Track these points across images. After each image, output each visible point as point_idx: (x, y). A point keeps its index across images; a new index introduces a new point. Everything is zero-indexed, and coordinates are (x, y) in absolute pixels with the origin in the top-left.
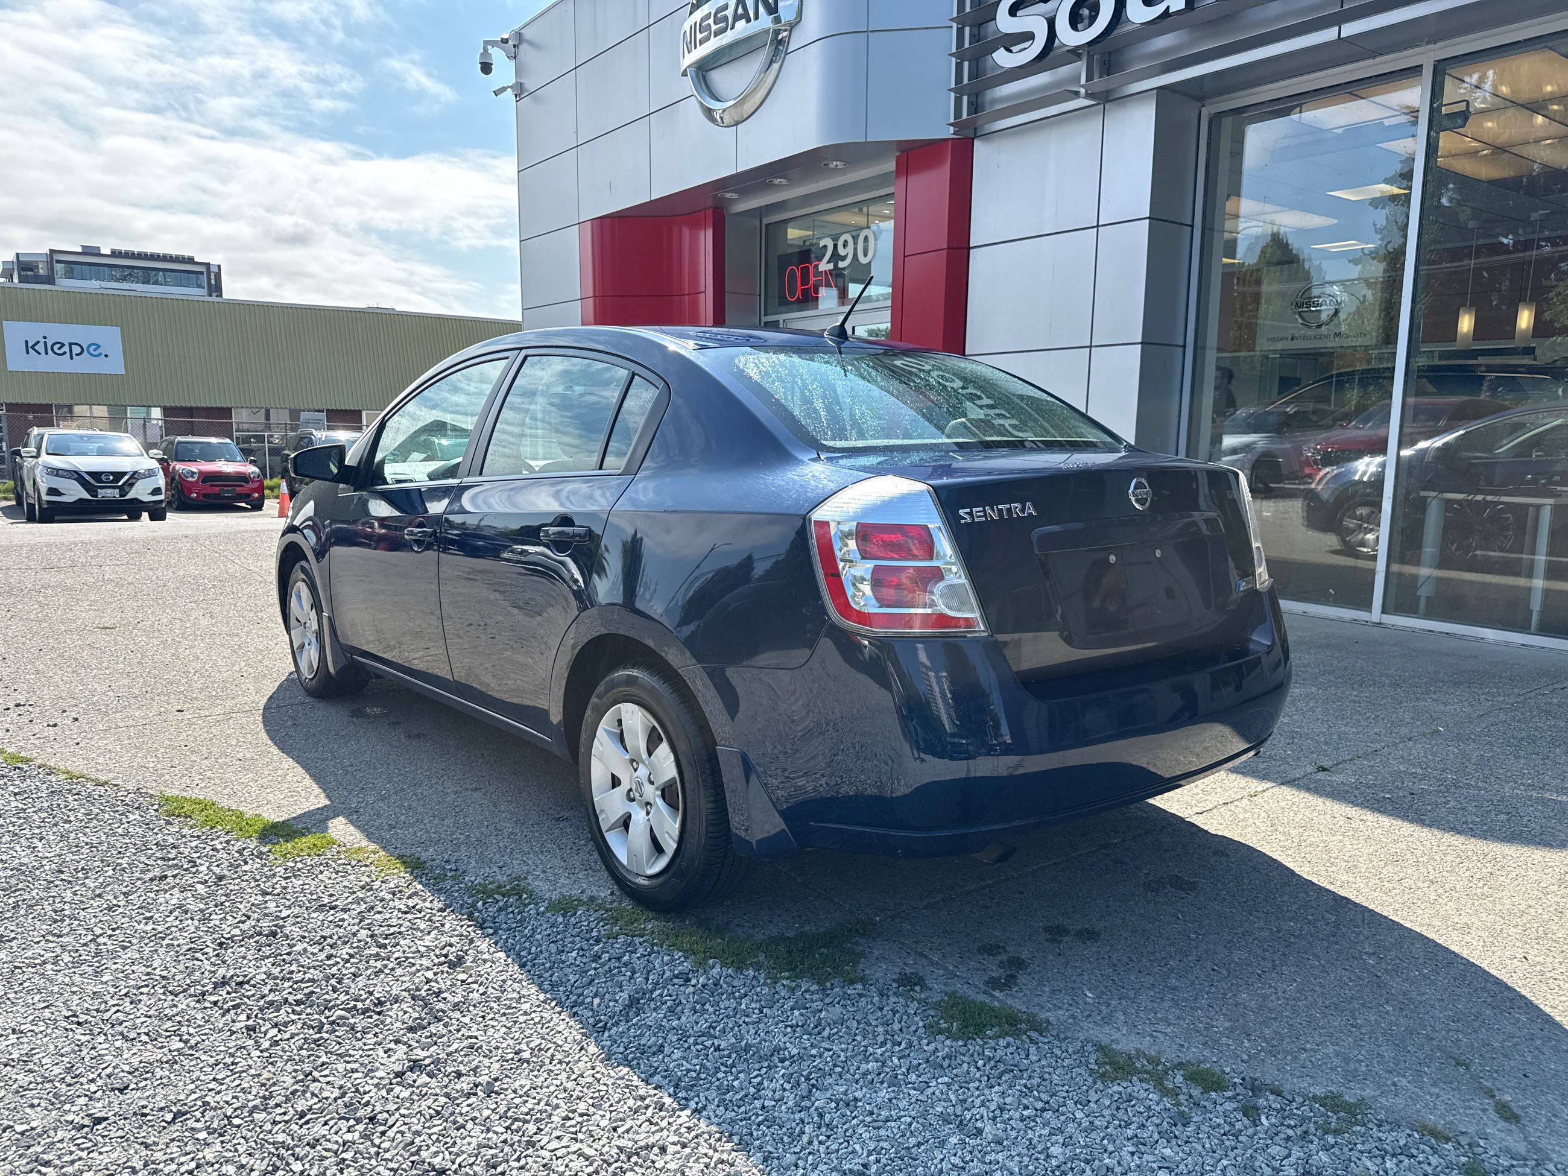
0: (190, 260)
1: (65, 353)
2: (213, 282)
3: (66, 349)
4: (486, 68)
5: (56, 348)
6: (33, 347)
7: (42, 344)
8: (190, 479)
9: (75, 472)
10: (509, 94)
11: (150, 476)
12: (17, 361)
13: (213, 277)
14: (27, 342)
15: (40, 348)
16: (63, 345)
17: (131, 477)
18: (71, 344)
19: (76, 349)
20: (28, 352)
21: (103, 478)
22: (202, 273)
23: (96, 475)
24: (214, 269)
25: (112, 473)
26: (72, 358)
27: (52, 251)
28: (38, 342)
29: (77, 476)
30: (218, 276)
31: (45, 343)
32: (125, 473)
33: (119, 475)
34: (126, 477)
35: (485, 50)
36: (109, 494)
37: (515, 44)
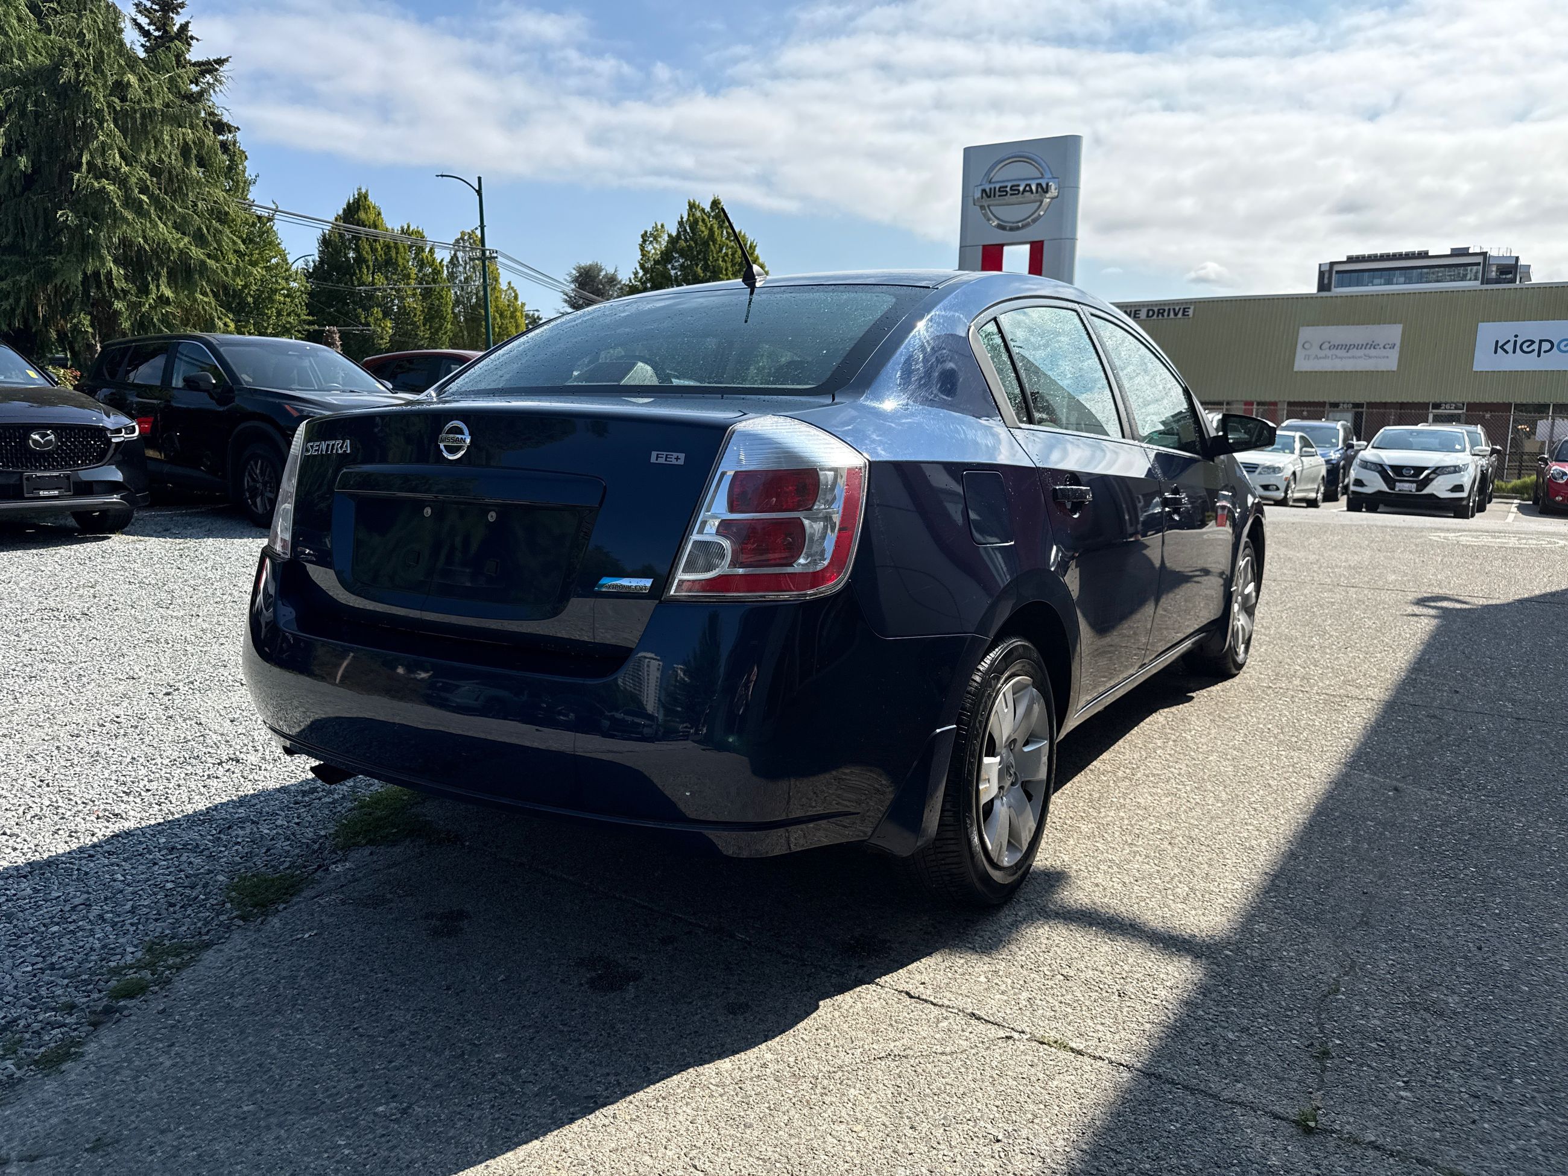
1: (1534, 350)
3: (1536, 346)
5: (1523, 346)
6: (1502, 347)
7: (1511, 344)
8: (1561, 481)
9: (1381, 465)
11: (1455, 472)
12: (1484, 360)
14: (1497, 342)
15: (1509, 347)
16: (1533, 342)
17: (1434, 472)
18: (1541, 341)
19: (1546, 346)
20: (1496, 352)
21: (1404, 472)
23: (1398, 469)
25: (1414, 468)
26: (1539, 355)
28: (1509, 341)
29: (1380, 468)
31: (1516, 342)
32: (1426, 468)
33: (1420, 470)
34: (1426, 472)
36: (1408, 487)
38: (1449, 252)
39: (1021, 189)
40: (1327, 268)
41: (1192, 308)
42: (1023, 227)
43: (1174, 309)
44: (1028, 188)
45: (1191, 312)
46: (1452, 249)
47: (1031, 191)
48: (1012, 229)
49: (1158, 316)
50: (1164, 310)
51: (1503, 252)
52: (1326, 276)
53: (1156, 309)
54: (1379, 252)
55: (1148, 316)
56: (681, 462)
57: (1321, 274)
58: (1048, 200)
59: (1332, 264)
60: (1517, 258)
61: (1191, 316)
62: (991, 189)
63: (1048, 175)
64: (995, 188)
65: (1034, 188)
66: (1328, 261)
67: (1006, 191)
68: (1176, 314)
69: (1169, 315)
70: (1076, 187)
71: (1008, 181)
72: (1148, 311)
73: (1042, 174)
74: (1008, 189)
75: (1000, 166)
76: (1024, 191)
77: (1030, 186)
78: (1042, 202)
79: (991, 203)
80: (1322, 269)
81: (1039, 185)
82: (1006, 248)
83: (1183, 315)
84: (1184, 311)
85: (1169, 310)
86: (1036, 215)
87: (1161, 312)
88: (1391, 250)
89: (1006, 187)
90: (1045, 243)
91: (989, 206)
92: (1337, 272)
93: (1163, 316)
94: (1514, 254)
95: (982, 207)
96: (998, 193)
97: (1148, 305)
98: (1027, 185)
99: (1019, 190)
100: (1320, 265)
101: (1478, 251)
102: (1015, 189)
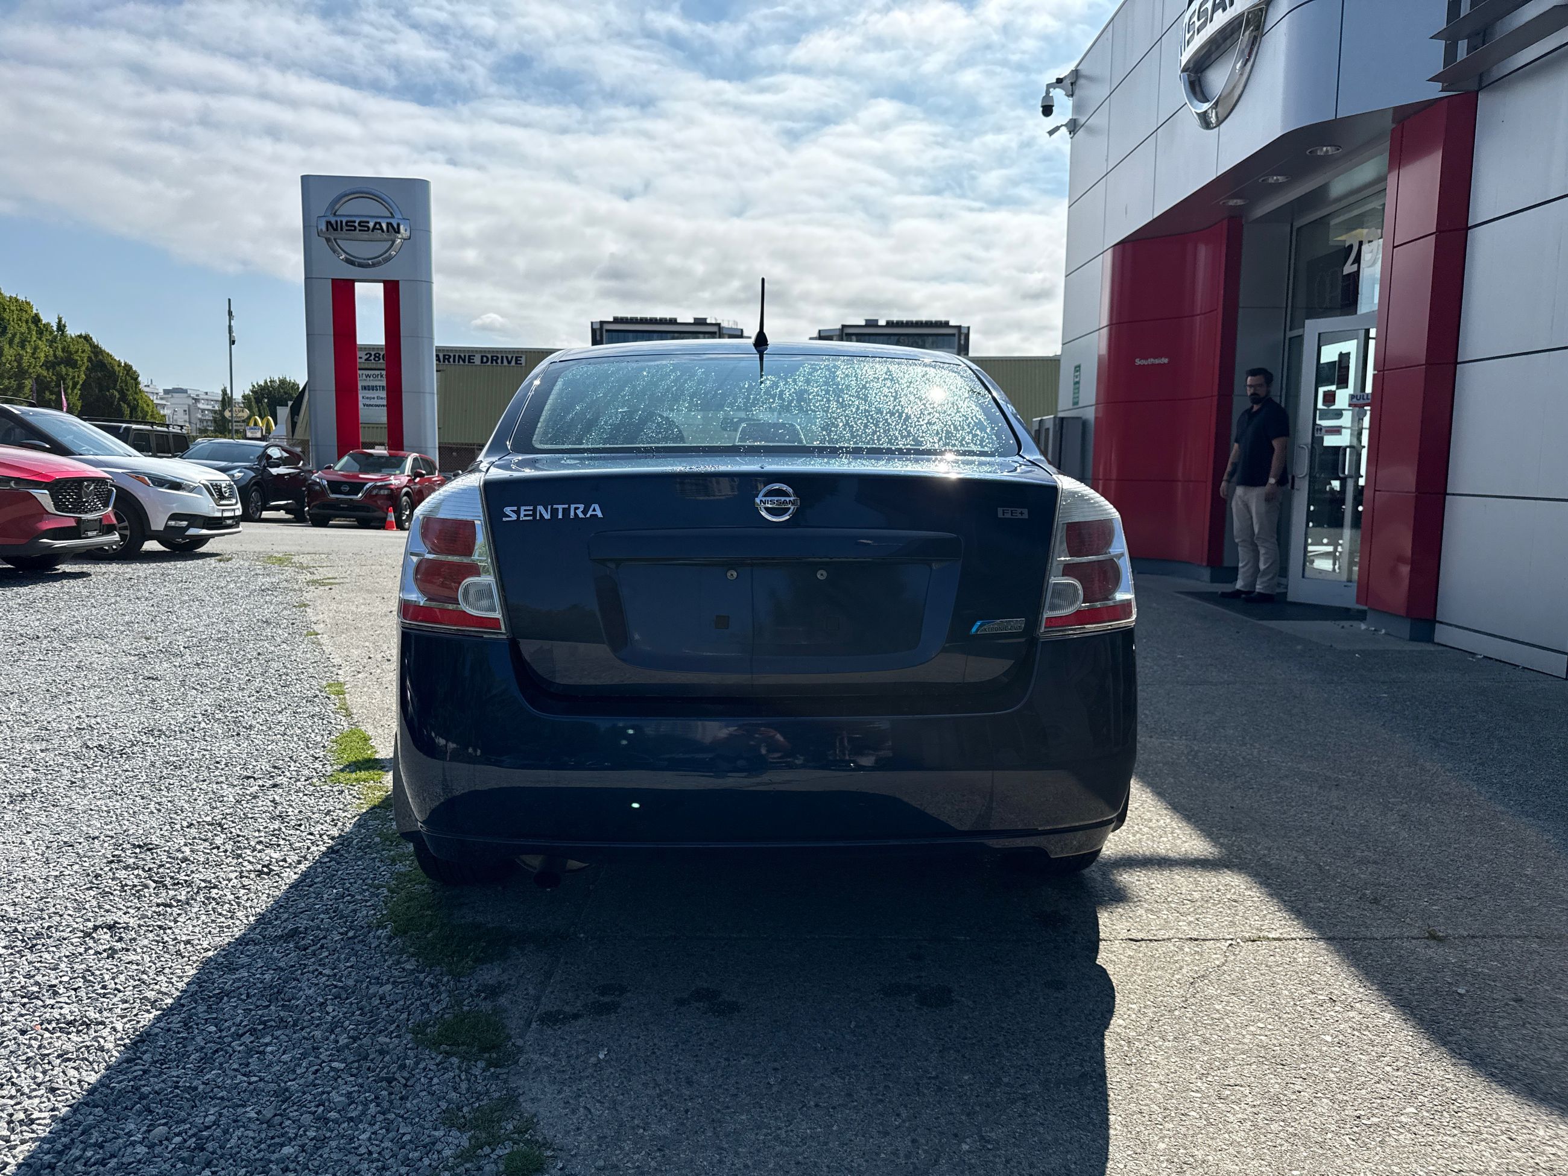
0: (946, 324)
2: (962, 342)
4: (1047, 110)
10: (1064, 131)
13: (963, 337)
22: (954, 335)
24: (964, 331)
27: (844, 326)
30: (967, 336)
35: (1048, 92)
37: (1072, 83)
38: (692, 321)
39: (371, 225)
40: (597, 326)
41: (524, 357)
42: (374, 265)
43: (507, 357)
44: (378, 226)
45: (523, 361)
46: (695, 319)
47: (381, 229)
48: (361, 265)
49: (492, 363)
50: (498, 358)
51: (731, 325)
52: (598, 333)
53: (489, 356)
54: (639, 316)
55: (482, 362)
56: (1026, 516)
57: (594, 331)
58: (399, 240)
59: (602, 323)
60: (742, 330)
61: (524, 364)
62: (337, 222)
63: (398, 216)
64: (341, 222)
65: (384, 226)
66: (598, 320)
67: (355, 227)
68: (509, 362)
69: (502, 362)
70: (427, 231)
71: (355, 216)
72: (482, 357)
73: (391, 213)
74: (356, 224)
75: (346, 199)
76: (374, 228)
77: (380, 224)
78: (394, 242)
79: (337, 236)
80: (594, 327)
81: (389, 224)
82: (357, 284)
83: (516, 363)
84: (517, 360)
85: (502, 357)
86: (387, 254)
87: (494, 359)
88: (648, 315)
89: (355, 222)
90: (401, 283)
91: (335, 240)
92: (607, 331)
93: (497, 363)
94: (740, 327)
95: (328, 240)
96: (345, 228)
97: (481, 352)
98: (376, 223)
99: (368, 227)
100: (592, 323)
101: (714, 322)
102: (363, 225)
